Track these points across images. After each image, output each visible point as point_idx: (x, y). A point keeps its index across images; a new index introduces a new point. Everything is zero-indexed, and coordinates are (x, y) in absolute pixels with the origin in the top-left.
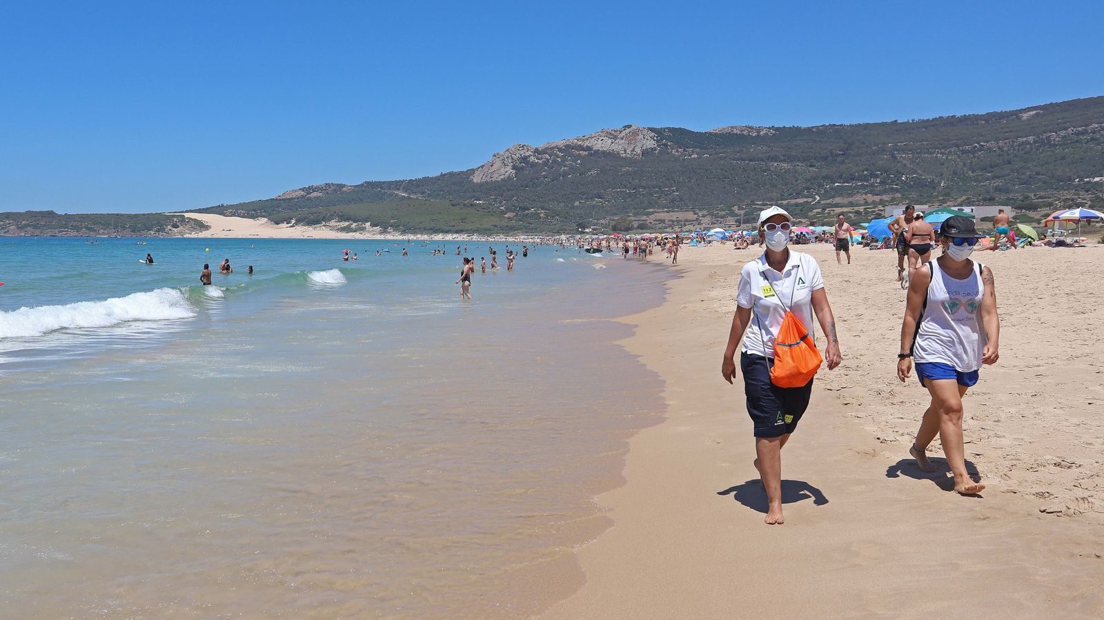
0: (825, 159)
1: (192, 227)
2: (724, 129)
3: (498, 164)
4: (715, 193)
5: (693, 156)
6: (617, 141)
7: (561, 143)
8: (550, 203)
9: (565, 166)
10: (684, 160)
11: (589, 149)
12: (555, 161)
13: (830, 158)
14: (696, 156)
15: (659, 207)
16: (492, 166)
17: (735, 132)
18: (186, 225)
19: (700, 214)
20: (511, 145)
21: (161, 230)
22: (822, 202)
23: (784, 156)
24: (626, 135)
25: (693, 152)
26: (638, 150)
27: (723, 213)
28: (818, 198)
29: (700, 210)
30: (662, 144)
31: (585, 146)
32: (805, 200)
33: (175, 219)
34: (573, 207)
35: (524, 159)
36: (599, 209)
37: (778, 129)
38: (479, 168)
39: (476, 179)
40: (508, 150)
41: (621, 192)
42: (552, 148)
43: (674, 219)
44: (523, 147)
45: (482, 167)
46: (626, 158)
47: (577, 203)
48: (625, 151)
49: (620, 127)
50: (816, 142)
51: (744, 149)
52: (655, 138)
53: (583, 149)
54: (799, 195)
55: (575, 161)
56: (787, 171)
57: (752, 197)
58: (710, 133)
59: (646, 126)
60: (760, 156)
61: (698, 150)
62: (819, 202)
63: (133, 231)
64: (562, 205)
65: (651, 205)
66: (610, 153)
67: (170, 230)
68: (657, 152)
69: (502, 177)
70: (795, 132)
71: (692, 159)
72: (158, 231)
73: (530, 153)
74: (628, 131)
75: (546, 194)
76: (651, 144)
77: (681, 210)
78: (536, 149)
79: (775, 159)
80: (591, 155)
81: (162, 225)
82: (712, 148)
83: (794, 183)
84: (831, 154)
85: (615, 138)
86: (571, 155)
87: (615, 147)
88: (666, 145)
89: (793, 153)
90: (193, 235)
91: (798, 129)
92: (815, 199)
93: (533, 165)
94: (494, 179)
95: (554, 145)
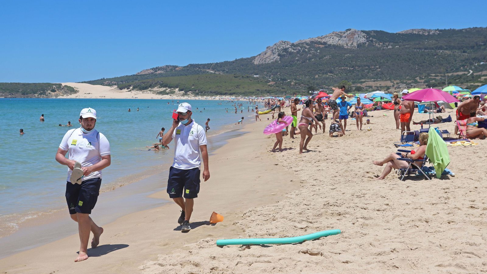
0: (473, 47)
1: (65, 92)
2: (408, 31)
3: (269, 53)
4: (403, 69)
5: (389, 47)
6: (342, 39)
7: (308, 40)
8: (300, 76)
9: (310, 54)
10: (383, 49)
11: (325, 43)
12: (304, 51)
13: (476, 47)
14: (391, 47)
15: (368, 78)
16: (266, 54)
17: (414, 32)
18: (61, 90)
19: (395, 83)
20: (277, 42)
21: (44, 93)
22: (475, 74)
23: (446, 46)
24: (348, 35)
25: (389, 44)
26: (355, 44)
27: (410, 82)
28: (471, 72)
29: (395, 80)
30: (370, 40)
31: (322, 42)
32: (463, 73)
33: (54, 86)
34: (314, 79)
35: (285, 50)
36: (330, 80)
37: (441, 31)
38: (258, 55)
39: (256, 62)
40: (276, 44)
41: (344, 69)
42: (303, 43)
43: (378, 85)
44: (285, 42)
45: (260, 55)
46: (347, 49)
47: (317, 76)
48: (347, 45)
49: (343, 30)
50: (466, 37)
51: (421, 43)
52: (365, 37)
53: (321, 44)
54: (457, 70)
55: (316, 51)
56: (449, 55)
57: (427, 72)
58: (399, 34)
59: (360, 30)
60: (433, 46)
61: (392, 43)
62: (472, 74)
63: (23, 94)
64: (307, 77)
65: (363, 77)
66: (337, 46)
67: (49, 93)
68: (366, 45)
69: (272, 61)
70: (453, 32)
71: (388, 49)
72: (41, 94)
73: (289, 46)
74: (349, 32)
75: (298, 71)
76: (363, 40)
77: (382, 80)
78: (293, 44)
79: (441, 48)
80: (326, 47)
81: (44, 90)
82: (400, 42)
83: (454, 63)
84: (477, 44)
85: (341, 37)
86: (314, 47)
87: (340, 42)
88: (372, 41)
89: (452, 44)
90: (65, 97)
91: (454, 30)
92: (470, 72)
93: (291, 53)
94: (266, 62)
95: (303, 42)
